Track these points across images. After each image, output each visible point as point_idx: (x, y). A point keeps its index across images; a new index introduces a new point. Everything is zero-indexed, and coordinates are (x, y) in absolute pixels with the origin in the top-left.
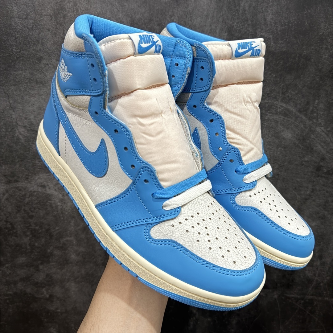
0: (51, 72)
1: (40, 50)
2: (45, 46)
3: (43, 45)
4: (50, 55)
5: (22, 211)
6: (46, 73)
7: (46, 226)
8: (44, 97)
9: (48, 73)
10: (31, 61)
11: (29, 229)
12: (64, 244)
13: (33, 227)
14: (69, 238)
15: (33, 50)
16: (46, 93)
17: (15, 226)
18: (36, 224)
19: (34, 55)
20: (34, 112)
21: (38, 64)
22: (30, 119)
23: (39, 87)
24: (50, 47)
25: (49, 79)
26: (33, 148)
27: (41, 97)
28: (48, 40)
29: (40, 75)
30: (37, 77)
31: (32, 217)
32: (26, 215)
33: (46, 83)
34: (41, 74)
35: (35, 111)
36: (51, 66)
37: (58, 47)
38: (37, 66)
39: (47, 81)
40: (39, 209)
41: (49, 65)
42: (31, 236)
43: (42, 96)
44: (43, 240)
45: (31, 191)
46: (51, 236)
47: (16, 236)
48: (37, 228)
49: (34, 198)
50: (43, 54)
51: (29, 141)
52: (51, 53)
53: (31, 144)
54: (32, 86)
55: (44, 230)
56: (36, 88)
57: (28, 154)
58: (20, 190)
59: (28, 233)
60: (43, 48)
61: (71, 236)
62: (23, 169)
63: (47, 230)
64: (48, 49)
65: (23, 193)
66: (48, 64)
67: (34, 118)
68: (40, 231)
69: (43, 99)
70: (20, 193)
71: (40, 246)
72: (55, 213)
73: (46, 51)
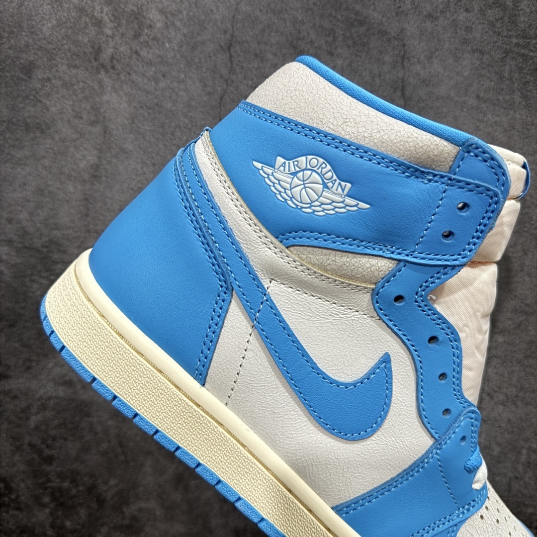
0: (58, 98)
1: (27, 46)
2: (37, 35)
3: (32, 33)
4: (51, 56)
5: (26, 447)
6: (48, 103)
7: (86, 479)
8: (47, 162)
9: (53, 102)
10: (7, 77)
11: (46, 489)
12: (134, 518)
13: (56, 483)
14: (143, 504)
15: (10, 48)
16: (51, 151)
17: (13, 485)
18: (61, 476)
19: (12, 60)
20: (27, 204)
21: (26, 81)
22: (19, 222)
23: (33, 139)
24: (50, 35)
25: (55, 117)
26: (33, 293)
27: (42, 164)
28: (43, 18)
29: (33, 109)
30: (26, 114)
31: (49, 460)
32: (36, 456)
33: (49, 128)
34: (34, 106)
35: (29, 201)
36: (58, 83)
37: (70, 31)
38: (24, 88)
39: (52, 122)
40: (65, 439)
41: (53, 81)
42: (52, 506)
43: (42, 162)
44: (83, 512)
45: (41, 398)
46: (101, 501)
47: (19, 509)
48: (66, 484)
49: (49, 414)
50: (36, 54)
51: (22, 276)
52: (54, 49)
53: (28, 284)
54: (17, 139)
55: (81, 488)
56: (26, 143)
57: (23, 308)
58: (15, 397)
59: (46, 499)
60: (34, 39)
61: (148, 499)
62: (17, 345)
63: (91, 489)
64: (45, 42)
65: (24, 404)
66: (49, 80)
67: (28, 218)
68: (74, 491)
69: (45, 168)
70: (17, 405)
71: (78, 527)
72: (105, 446)
73: (41, 47)
